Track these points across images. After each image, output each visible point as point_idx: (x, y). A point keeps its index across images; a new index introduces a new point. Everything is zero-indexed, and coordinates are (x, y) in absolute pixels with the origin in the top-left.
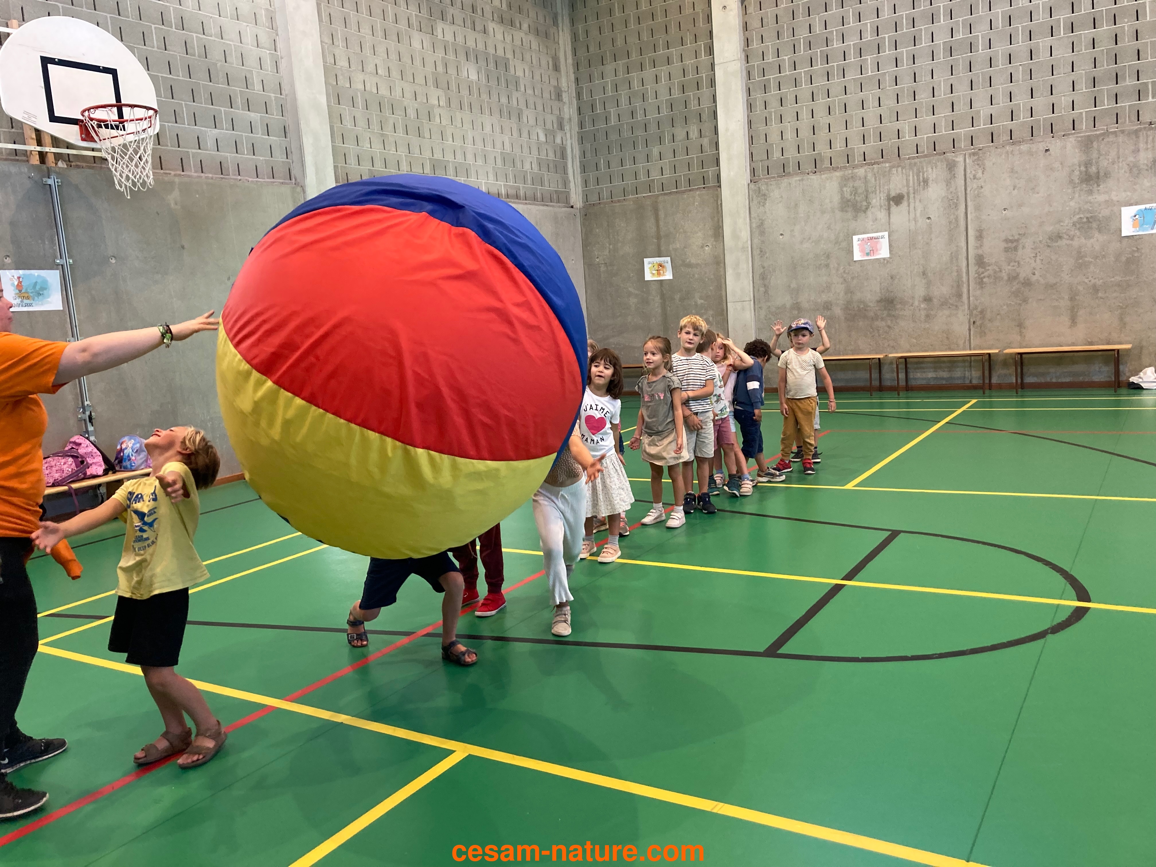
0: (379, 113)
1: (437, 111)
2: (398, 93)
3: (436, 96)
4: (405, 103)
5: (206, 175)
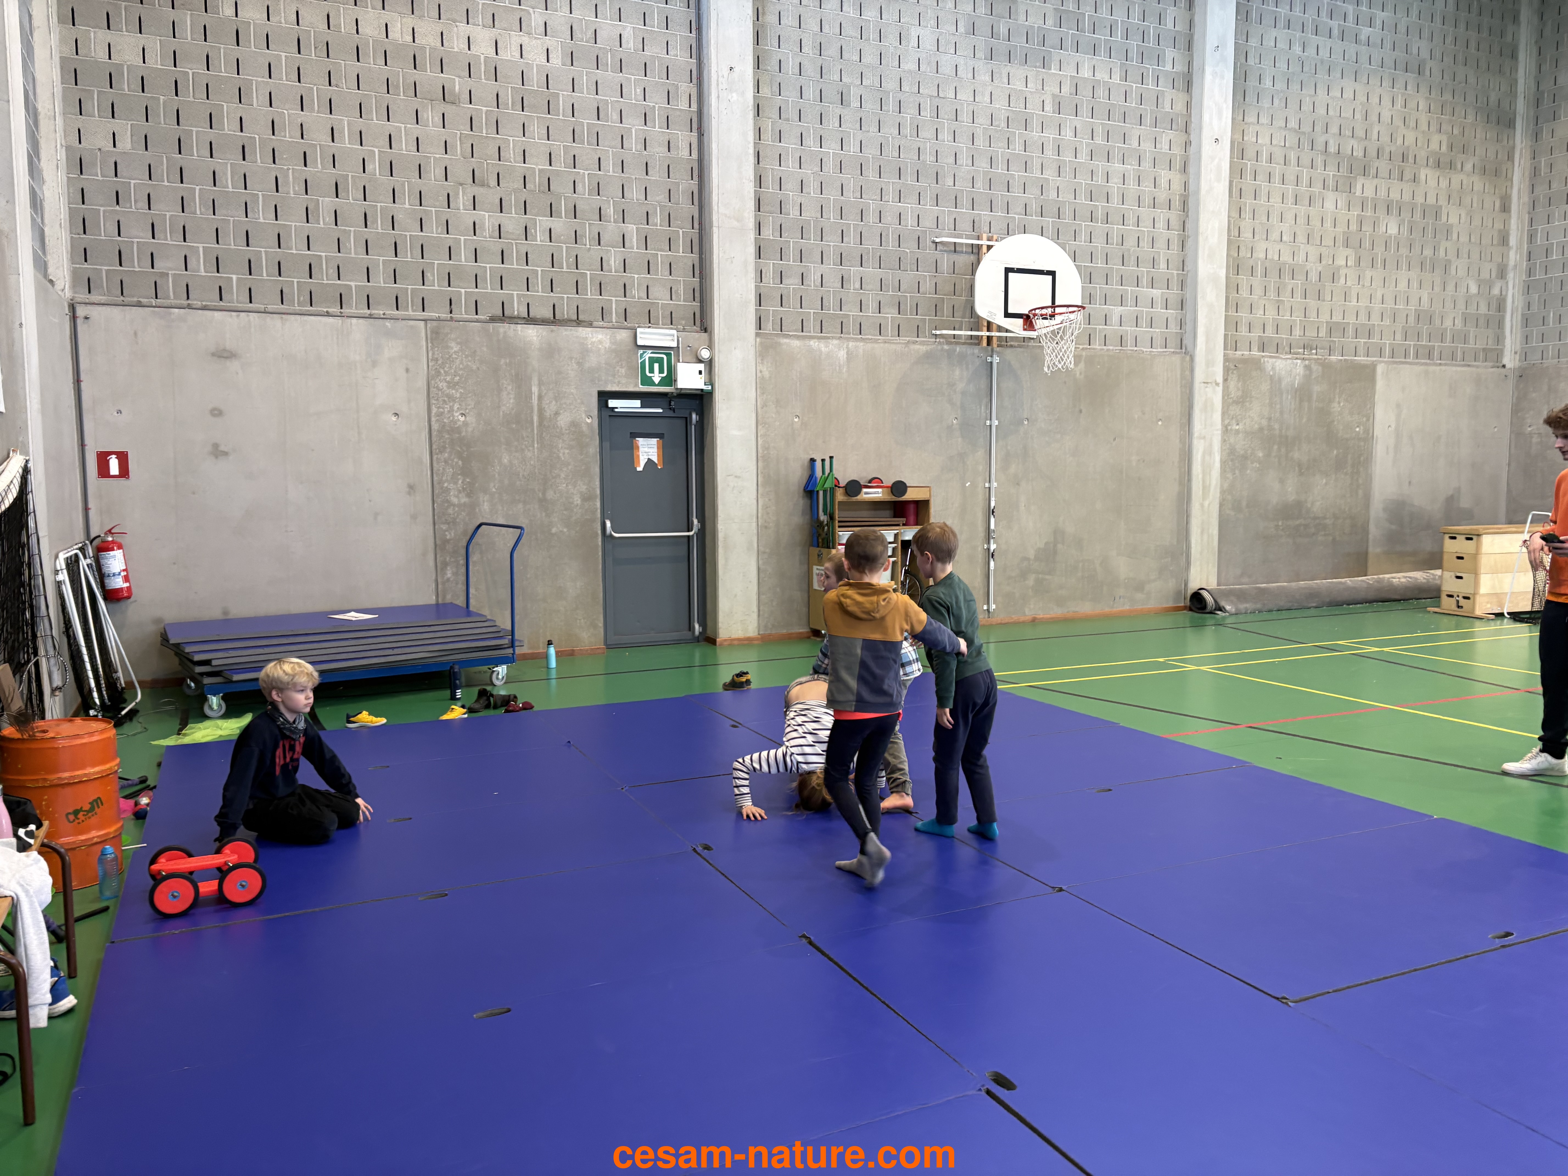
0: (1278, 280)
1: (1343, 272)
2: (1301, 258)
3: (1344, 257)
4: (1308, 268)
5: (1107, 348)
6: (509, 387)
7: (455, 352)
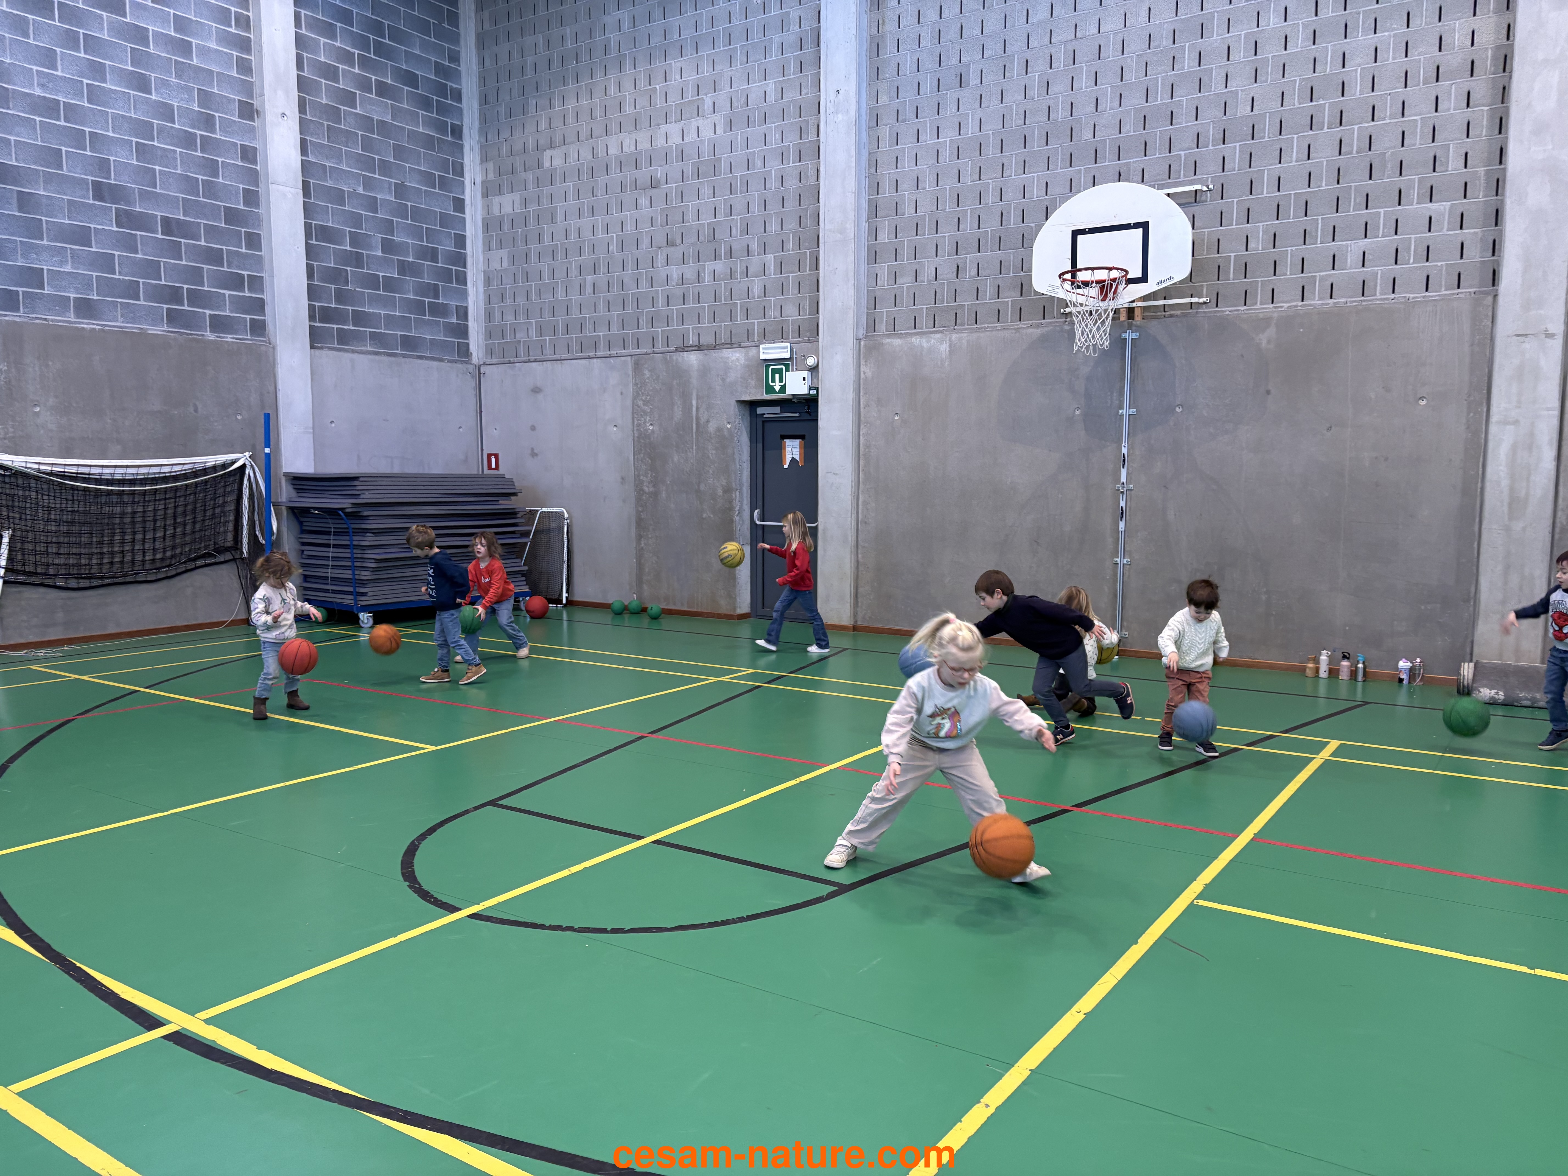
5: (1336, 301)
6: (678, 402)
7: (648, 378)
